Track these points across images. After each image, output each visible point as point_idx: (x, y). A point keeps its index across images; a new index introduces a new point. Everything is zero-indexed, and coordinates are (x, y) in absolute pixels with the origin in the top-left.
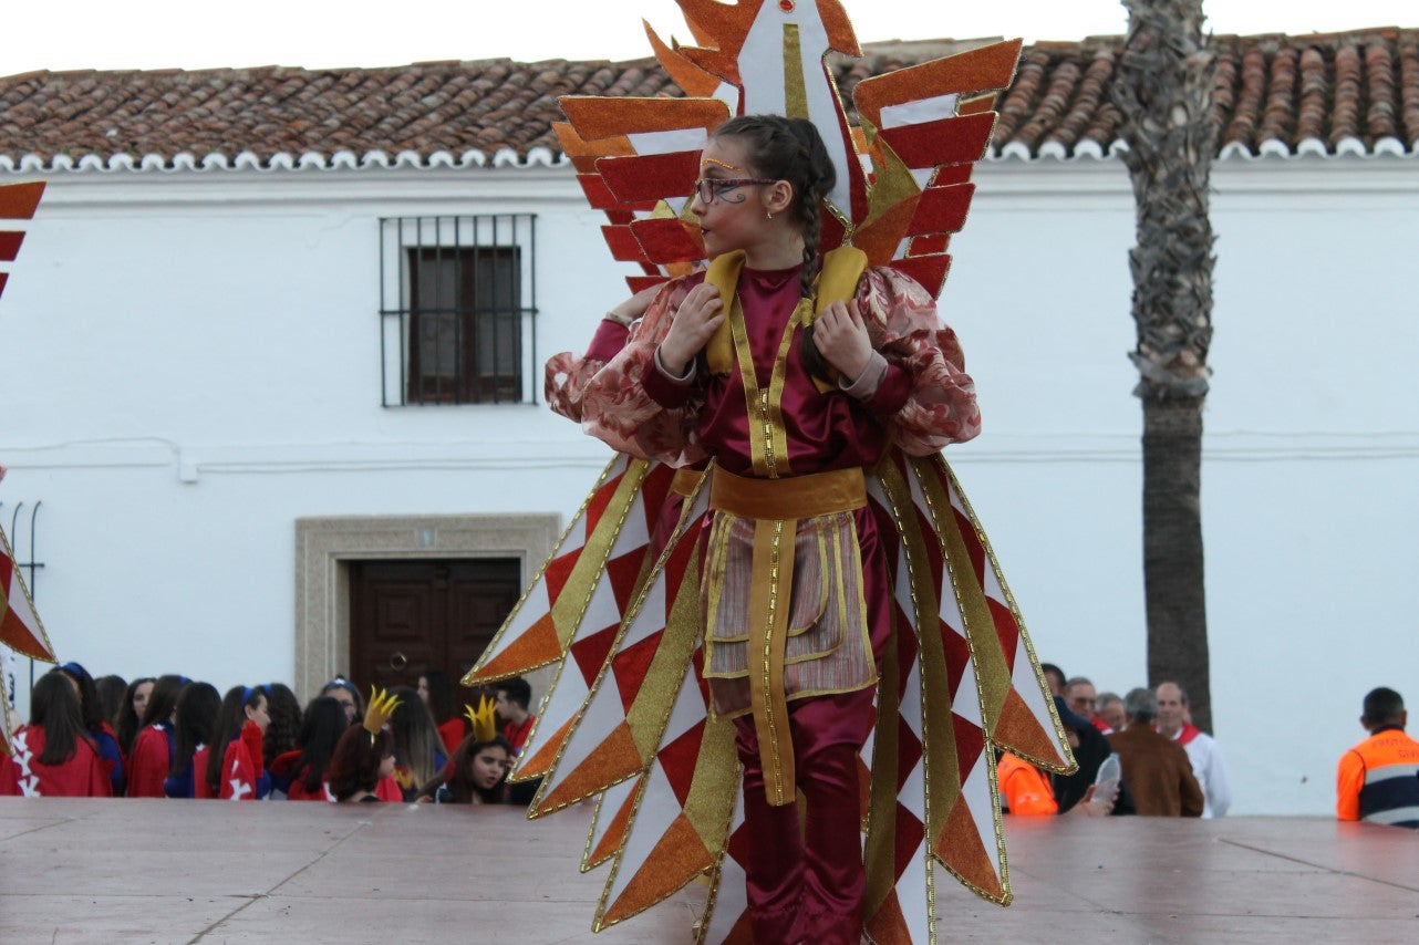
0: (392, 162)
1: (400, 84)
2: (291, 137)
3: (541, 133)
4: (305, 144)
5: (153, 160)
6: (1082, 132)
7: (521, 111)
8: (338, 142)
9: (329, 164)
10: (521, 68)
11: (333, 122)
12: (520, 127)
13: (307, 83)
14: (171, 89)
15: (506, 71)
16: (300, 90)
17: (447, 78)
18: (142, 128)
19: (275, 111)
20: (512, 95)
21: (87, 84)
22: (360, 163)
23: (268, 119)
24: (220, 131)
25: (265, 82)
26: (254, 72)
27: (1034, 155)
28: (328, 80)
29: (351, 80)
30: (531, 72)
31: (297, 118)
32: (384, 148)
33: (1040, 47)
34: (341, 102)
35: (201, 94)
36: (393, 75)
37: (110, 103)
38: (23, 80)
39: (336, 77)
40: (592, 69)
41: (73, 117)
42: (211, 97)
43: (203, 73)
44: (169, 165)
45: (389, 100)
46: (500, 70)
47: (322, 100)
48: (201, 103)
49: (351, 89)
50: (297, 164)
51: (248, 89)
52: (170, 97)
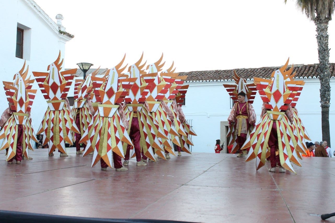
0: (231, 81)
1: (232, 72)
2: (220, 78)
3: (248, 77)
4: (221, 79)
5: (205, 81)
6: (314, 75)
7: (246, 74)
8: (225, 78)
9: (224, 81)
10: (246, 69)
11: (225, 76)
12: (246, 76)
13: (222, 72)
14: (206, 73)
15: (245, 70)
16: (221, 73)
17: (238, 71)
18: (203, 77)
19: (218, 75)
20: (245, 72)
21: (197, 73)
22: (228, 81)
23: (218, 76)
24: (212, 77)
25: (217, 72)
26: (216, 71)
27: (308, 78)
28: (224, 71)
29: (227, 71)
30: (247, 70)
31: (220, 76)
32: (230, 79)
33: (308, 65)
34: (225, 74)
35: (210, 73)
36: (231, 71)
37: (200, 75)
38: (190, 72)
39: (225, 71)
40: (254, 69)
41: (196, 76)
42: (211, 74)
43: (210, 71)
44: (206, 81)
45: (231, 73)
46: (244, 70)
47: (223, 74)
48: (210, 74)
49: (227, 72)
50: (220, 81)
51: (215, 73)
52: (206, 74)
